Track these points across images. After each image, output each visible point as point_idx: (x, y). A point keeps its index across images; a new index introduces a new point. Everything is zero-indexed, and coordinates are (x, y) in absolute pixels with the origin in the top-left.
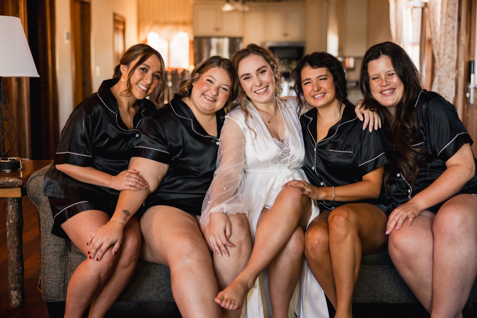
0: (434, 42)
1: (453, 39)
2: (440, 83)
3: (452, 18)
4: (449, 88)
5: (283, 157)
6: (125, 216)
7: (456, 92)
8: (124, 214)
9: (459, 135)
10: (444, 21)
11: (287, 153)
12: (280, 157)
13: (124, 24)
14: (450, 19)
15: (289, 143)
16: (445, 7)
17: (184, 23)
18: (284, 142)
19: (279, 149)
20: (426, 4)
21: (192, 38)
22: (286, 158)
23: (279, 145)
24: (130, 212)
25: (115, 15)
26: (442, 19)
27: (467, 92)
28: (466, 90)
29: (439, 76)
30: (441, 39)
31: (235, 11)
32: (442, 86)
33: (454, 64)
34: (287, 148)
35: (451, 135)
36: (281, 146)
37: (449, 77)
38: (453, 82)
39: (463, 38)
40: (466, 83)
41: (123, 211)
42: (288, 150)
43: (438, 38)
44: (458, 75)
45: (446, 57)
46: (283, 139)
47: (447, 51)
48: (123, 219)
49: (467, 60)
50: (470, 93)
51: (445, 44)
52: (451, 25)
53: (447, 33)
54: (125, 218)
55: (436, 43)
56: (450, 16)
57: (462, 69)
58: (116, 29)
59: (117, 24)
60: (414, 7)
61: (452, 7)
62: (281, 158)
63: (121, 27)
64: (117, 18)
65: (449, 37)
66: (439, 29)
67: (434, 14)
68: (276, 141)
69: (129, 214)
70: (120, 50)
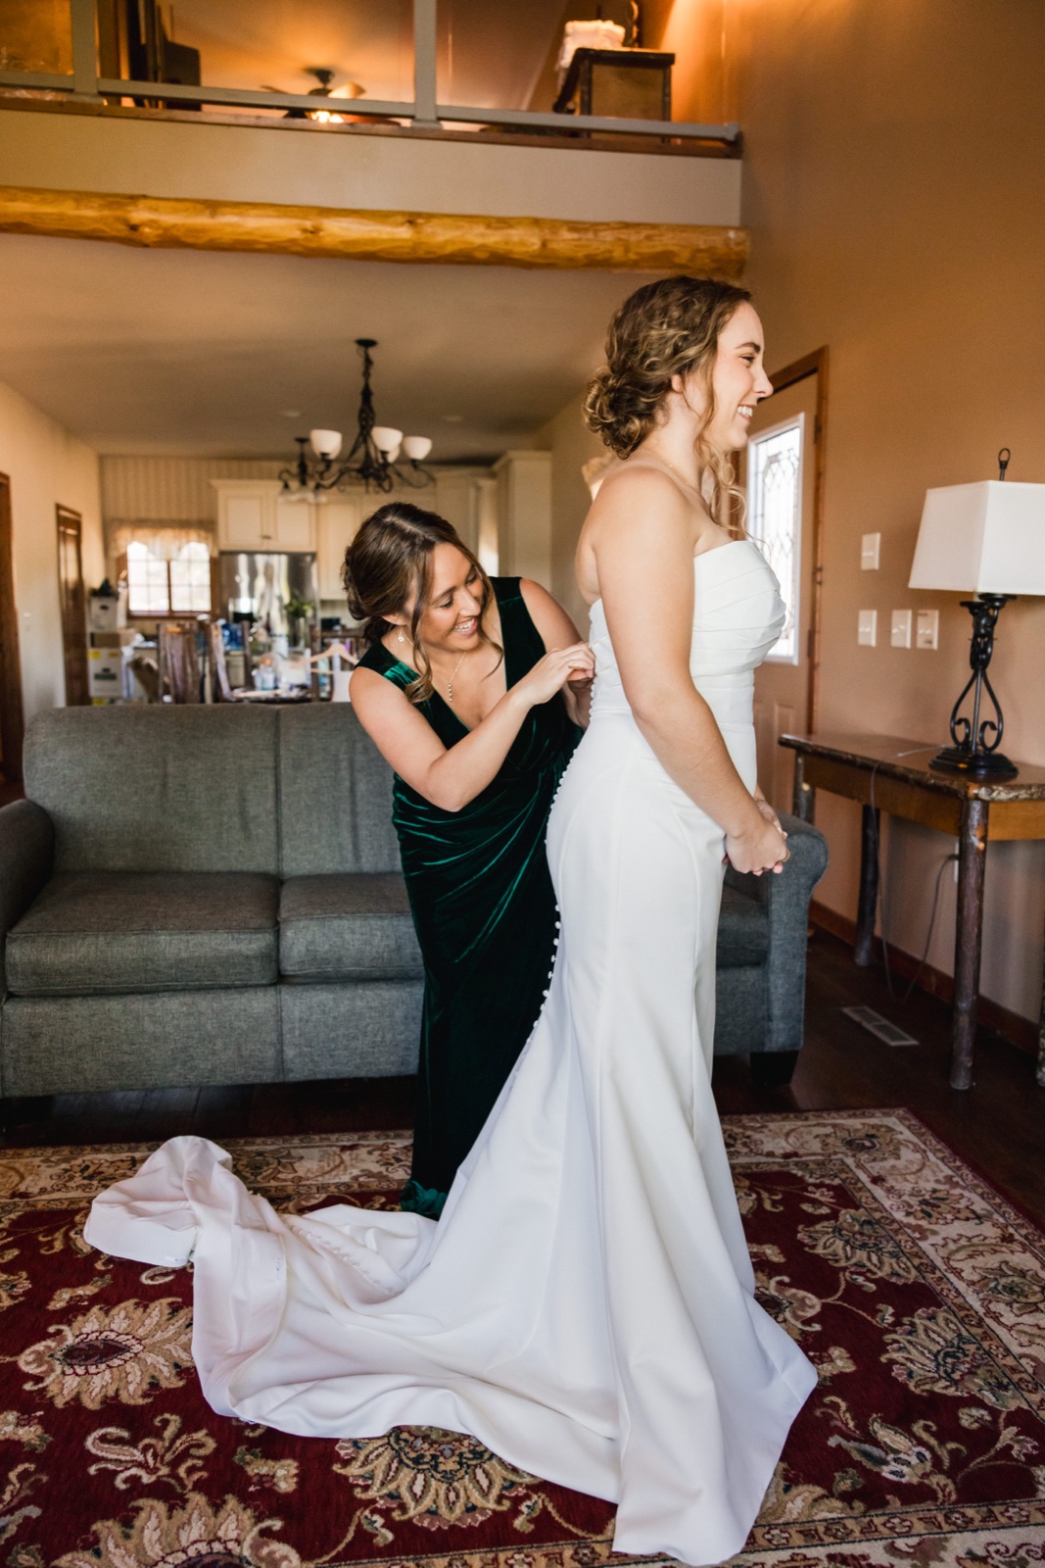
21: (215, 554)
25: (59, 507)
58: (62, 537)
59: (64, 525)
63: (72, 532)
64: (65, 514)
70: (71, 574)
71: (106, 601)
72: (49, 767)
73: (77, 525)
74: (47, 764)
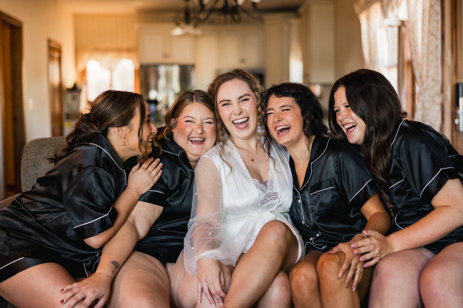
0: (415, 64)
1: (437, 59)
2: (424, 108)
3: (435, 36)
4: (435, 114)
5: (266, 201)
6: (114, 269)
7: (443, 119)
8: (113, 265)
9: (442, 170)
10: (426, 40)
11: (271, 197)
12: (262, 202)
13: (60, 51)
14: (432, 38)
15: (273, 185)
16: (426, 24)
17: (129, 50)
18: (267, 184)
19: (260, 192)
20: (403, 23)
21: (138, 66)
22: (270, 202)
23: (260, 188)
24: (119, 263)
25: (49, 41)
26: (423, 38)
27: (456, 118)
28: (454, 116)
29: (423, 102)
30: (423, 60)
31: (186, 35)
32: (427, 112)
33: (438, 88)
34: (271, 190)
35: (434, 170)
36: (263, 189)
37: (434, 102)
38: (439, 108)
39: (448, 58)
40: (454, 108)
41: (112, 262)
42: (272, 193)
43: (420, 59)
44: (444, 99)
45: (430, 80)
46: (266, 180)
47: (431, 73)
48: (112, 271)
49: (454, 82)
50: (459, 118)
51: (428, 65)
52: (434, 44)
53: (429, 53)
54: (114, 271)
55: (418, 64)
56: (432, 34)
57: (448, 93)
58: (51, 58)
59: (52, 51)
60: (390, 26)
61: (435, 24)
62: (264, 203)
63: (56, 55)
64: (52, 45)
65: (432, 57)
66: (420, 49)
67: (413, 33)
68: (257, 184)
69: (118, 265)
70: (56, 80)
71: (75, 94)
72: (36, 173)
73: (59, 50)
74: (35, 172)
